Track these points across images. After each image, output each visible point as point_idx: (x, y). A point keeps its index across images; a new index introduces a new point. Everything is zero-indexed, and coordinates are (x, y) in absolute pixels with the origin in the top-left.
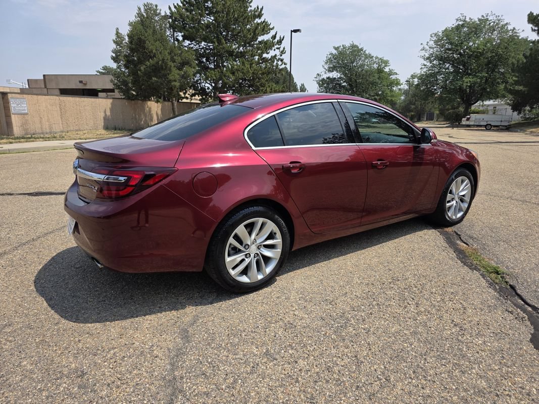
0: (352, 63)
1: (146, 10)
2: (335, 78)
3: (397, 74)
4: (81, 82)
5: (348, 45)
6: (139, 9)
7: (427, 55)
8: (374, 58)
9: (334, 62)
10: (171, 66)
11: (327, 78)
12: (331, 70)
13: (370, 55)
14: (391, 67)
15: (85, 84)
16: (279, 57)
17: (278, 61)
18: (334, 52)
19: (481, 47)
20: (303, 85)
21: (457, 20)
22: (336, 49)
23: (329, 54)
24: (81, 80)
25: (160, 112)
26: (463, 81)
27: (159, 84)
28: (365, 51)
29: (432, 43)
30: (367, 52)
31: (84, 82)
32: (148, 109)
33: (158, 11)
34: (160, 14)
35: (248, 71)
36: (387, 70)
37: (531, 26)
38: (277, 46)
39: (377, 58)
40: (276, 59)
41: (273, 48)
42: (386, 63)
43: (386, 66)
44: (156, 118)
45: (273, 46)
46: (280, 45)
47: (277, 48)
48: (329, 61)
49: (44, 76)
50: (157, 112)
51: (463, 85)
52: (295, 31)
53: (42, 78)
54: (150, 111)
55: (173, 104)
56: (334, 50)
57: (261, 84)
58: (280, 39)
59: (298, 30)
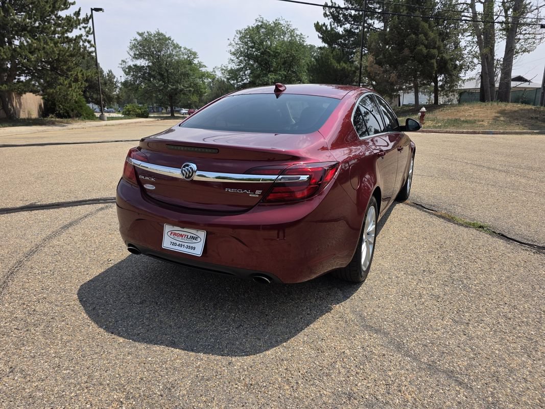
0: (160, 51)
2: (143, 67)
3: (206, 67)
5: (153, 32)
7: (233, 50)
8: (182, 49)
9: (140, 49)
11: (134, 65)
12: (137, 57)
13: (178, 45)
14: (200, 60)
16: (85, 37)
17: (84, 42)
18: (139, 38)
19: (279, 48)
20: (110, 71)
21: (256, 20)
22: (141, 35)
23: (133, 39)
26: (268, 78)
28: (173, 41)
29: (237, 40)
30: (175, 42)
35: (53, 51)
36: (196, 61)
37: (318, 33)
38: (83, 25)
39: (185, 49)
40: (82, 39)
41: (79, 27)
42: (195, 54)
43: (195, 58)
45: (79, 24)
46: (87, 23)
47: (84, 27)
48: (133, 47)
51: (268, 81)
52: (97, 10)
56: (139, 36)
57: (69, 67)
58: (87, 18)
59: (100, 10)
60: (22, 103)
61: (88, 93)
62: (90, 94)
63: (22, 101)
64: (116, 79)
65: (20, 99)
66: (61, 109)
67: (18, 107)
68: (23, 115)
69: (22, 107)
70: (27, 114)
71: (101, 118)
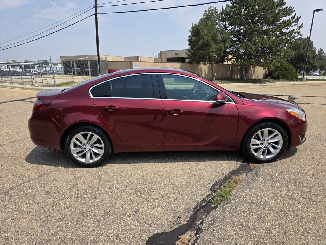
1: (209, 11)
4: (176, 54)
6: (206, 11)
10: (211, 43)
15: (178, 55)
16: (297, 31)
17: (295, 33)
20: (321, 49)
24: (176, 53)
25: (207, 70)
27: (203, 54)
31: (177, 54)
32: (200, 68)
33: (216, 11)
34: (217, 12)
38: (295, 23)
41: (291, 25)
44: (204, 74)
45: (291, 23)
46: (297, 22)
47: (295, 25)
49: (161, 51)
50: (205, 70)
52: (317, 10)
53: (160, 52)
54: (201, 70)
55: (212, 66)
58: (297, 19)
59: (320, 10)
60: (255, 71)
61: (299, 64)
62: (301, 65)
63: (255, 70)
64: (324, 54)
65: (254, 69)
66: (276, 74)
67: (252, 73)
68: (254, 77)
69: (255, 73)
70: (256, 77)
71: (301, 80)
